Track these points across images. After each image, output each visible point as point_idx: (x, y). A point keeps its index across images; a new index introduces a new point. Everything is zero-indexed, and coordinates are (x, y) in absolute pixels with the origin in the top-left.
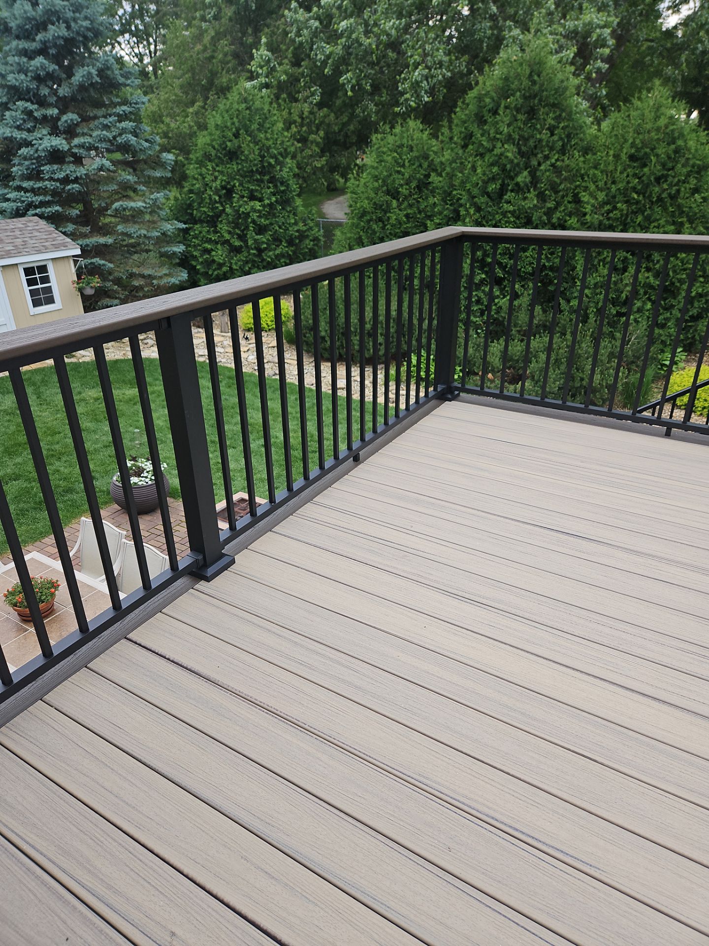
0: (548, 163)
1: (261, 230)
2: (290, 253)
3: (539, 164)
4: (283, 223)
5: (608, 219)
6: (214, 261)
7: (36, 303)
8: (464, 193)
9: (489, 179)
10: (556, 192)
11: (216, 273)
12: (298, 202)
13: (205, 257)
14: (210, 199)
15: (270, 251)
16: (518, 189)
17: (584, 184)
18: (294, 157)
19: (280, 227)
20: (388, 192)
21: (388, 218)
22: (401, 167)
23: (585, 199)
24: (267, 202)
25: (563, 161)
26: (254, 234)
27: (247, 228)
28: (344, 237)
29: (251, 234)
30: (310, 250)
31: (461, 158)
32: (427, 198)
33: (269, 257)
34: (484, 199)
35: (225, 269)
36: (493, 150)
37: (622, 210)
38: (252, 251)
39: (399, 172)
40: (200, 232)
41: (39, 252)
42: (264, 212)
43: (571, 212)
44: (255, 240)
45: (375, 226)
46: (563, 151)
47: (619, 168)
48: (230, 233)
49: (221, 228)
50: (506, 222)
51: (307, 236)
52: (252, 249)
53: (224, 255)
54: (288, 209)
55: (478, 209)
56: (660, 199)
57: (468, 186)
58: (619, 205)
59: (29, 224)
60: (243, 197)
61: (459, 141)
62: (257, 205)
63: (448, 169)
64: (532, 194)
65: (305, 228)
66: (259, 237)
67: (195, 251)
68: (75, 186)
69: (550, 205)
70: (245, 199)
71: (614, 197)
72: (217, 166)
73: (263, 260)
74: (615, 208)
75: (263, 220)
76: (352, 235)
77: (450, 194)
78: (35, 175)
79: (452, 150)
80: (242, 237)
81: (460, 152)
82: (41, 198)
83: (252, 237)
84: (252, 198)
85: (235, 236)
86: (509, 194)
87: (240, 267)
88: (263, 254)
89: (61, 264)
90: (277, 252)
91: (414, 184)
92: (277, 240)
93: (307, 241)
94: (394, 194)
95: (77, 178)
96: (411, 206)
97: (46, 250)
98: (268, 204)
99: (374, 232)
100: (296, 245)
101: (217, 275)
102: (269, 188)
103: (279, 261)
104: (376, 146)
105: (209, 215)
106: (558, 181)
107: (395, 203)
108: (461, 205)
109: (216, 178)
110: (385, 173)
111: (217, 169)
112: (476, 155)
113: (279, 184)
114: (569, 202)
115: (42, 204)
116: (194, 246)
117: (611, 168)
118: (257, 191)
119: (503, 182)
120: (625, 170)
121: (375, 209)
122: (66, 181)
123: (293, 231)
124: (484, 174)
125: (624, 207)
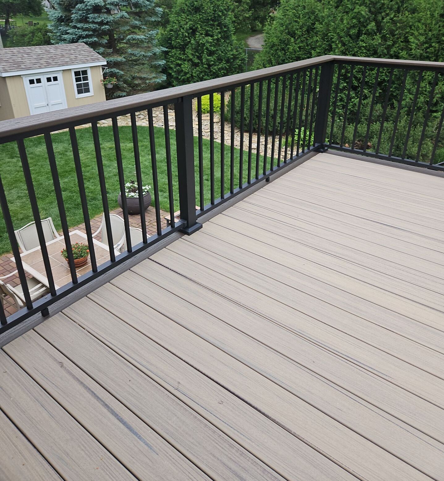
0: (388, 18)
1: (211, 53)
2: (227, 67)
3: (383, 19)
4: (224, 50)
5: (426, 52)
6: (182, 71)
7: (80, 92)
8: (335, 35)
9: (351, 27)
10: (394, 35)
11: (183, 78)
12: (234, 38)
13: (177, 68)
14: (183, 35)
15: (215, 66)
16: (368, 34)
17: (412, 31)
18: (233, 11)
19: (222, 52)
20: (289, 33)
21: (288, 48)
22: (298, 18)
23: (412, 40)
24: (215, 37)
25: (398, 17)
26: (206, 56)
27: (203, 52)
28: (260, 59)
29: (205, 56)
30: (239, 66)
31: (334, 14)
32: (312, 37)
33: (215, 69)
34: (347, 39)
35: (188, 76)
36: (353, 10)
37: (435, 47)
38: (205, 66)
39: (296, 21)
40: (175, 54)
41: (84, 63)
42: (213, 43)
43: (402, 48)
44: (207, 59)
45: (280, 53)
46: (398, 11)
47: (434, 22)
48: (192, 55)
49: (187, 52)
50: (361, 53)
51: (238, 58)
52: (205, 65)
53: (189, 68)
54: (228, 41)
55: (344, 44)
57: (338, 31)
58: (433, 44)
59: (79, 47)
60: (202, 34)
61: (333, 4)
62: (210, 39)
63: (326, 21)
64: (378, 37)
65: (237, 53)
66: (209, 57)
67: (171, 64)
68: (107, 26)
69: (390, 43)
70: (203, 36)
71: (430, 39)
72: (188, 16)
73: (211, 71)
74: (431, 46)
75: (212, 48)
76: (266, 58)
77: (327, 35)
78: (84, 20)
79: (329, 9)
80: (200, 58)
81: (334, 10)
82: (86, 33)
83: (205, 57)
84: (207, 35)
85: (196, 57)
86: (363, 36)
87: (197, 75)
88: (211, 68)
89: (95, 70)
90: (219, 67)
91: (304, 29)
92: (220, 59)
93: (238, 61)
94: (293, 35)
95: (108, 22)
96: (302, 42)
97: (87, 61)
98: (216, 39)
99: (279, 57)
100: (231, 63)
101: (183, 79)
102: (217, 29)
103: (220, 72)
104: (283, 6)
105: (181, 44)
106: (394, 28)
107: (292, 39)
108: (333, 42)
109: (187, 23)
110: (288, 22)
111: (188, 17)
112: (344, 12)
113: (223, 27)
114: (402, 42)
115: (87, 36)
116: (171, 62)
117: (429, 22)
118: (210, 31)
119: (359, 28)
120: (438, 23)
121: (281, 43)
122: (101, 23)
123: (230, 55)
124: (348, 24)
125: (437, 45)
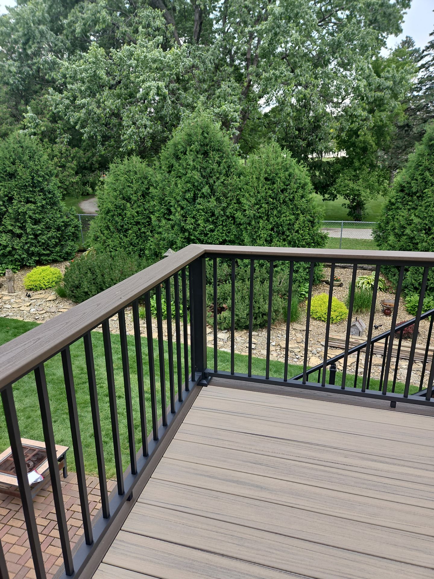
0: (219, 181)
1: (36, 222)
2: (58, 235)
3: (215, 182)
4: (52, 218)
5: (258, 213)
8: (172, 199)
9: (186, 191)
10: (227, 198)
12: (62, 204)
15: (43, 235)
16: (203, 196)
17: (242, 193)
18: (57, 176)
19: (50, 220)
20: (124, 198)
21: (125, 213)
22: (131, 183)
23: (245, 201)
24: (39, 204)
25: (228, 180)
26: (31, 225)
27: (25, 221)
28: (96, 226)
30: (73, 233)
31: (168, 179)
32: (149, 202)
34: (185, 202)
35: (8, 249)
36: (186, 174)
37: (266, 208)
38: (30, 237)
39: (129, 186)
42: (37, 211)
43: (236, 209)
44: (32, 229)
45: (117, 219)
46: (227, 175)
47: (261, 185)
48: (12, 225)
50: (200, 215)
51: (70, 225)
52: (30, 235)
53: (8, 240)
54: (56, 208)
55: (182, 208)
56: (284, 202)
57: (174, 195)
58: (263, 205)
60: (20, 202)
61: (166, 169)
62: (32, 206)
63: (160, 185)
64: (213, 199)
65: (68, 220)
66: (35, 227)
69: (224, 205)
70: (22, 203)
71: (260, 201)
73: (39, 242)
74: (261, 207)
75: (37, 215)
76: (102, 224)
77: (163, 200)
79: (162, 174)
80: (23, 228)
81: (167, 175)
83: (29, 226)
84: (28, 202)
85: (17, 227)
86: (199, 199)
87: (21, 247)
90: (48, 236)
91: (139, 194)
92: (48, 228)
93: (70, 228)
94: (128, 200)
96: (139, 206)
98: (41, 206)
99: (117, 222)
100: (62, 231)
102: (40, 195)
103: (50, 241)
104: (113, 171)
106: (227, 192)
107: (128, 205)
108: (171, 206)
110: (121, 187)
112: (177, 177)
113: (47, 193)
114: (235, 203)
117: (256, 184)
118: (31, 197)
119: (195, 192)
120: (264, 186)
121: (116, 208)
123: (59, 222)
124: (183, 188)
125: (266, 206)
